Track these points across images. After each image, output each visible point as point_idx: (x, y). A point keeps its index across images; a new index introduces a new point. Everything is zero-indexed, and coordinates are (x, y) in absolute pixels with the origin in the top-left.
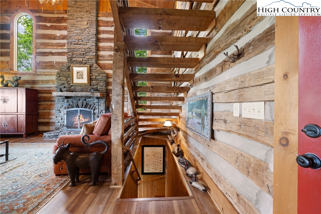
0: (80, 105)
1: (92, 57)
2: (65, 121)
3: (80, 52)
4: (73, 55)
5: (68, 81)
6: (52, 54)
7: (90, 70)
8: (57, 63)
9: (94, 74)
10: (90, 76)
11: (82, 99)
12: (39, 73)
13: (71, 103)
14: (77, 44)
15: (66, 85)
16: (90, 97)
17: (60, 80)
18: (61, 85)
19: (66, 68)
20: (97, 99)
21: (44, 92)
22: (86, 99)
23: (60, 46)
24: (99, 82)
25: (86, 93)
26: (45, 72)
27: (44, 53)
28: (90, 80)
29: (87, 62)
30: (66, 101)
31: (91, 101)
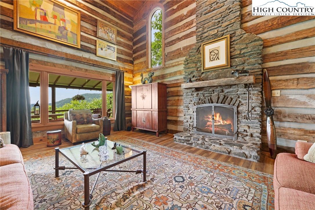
0: (215, 99)
1: (233, 21)
2: (195, 120)
3: (214, 21)
4: (203, 29)
5: (198, 68)
6: (179, 39)
7: (231, 42)
8: (184, 48)
9: (236, 47)
10: (231, 52)
11: (218, 89)
12: (167, 66)
13: (201, 97)
14: (209, 12)
15: (195, 74)
16: (230, 86)
17: (188, 68)
18: (189, 74)
19: (196, 51)
20: (245, 87)
21: (172, 86)
22: (224, 90)
23: (187, 26)
24: (246, 58)
25: (226, 79)
26: (173, 63)
27: (172, 41)
28: (231, 59)
29: (225, 31)
30: (195, 94)
31: (232, 92)
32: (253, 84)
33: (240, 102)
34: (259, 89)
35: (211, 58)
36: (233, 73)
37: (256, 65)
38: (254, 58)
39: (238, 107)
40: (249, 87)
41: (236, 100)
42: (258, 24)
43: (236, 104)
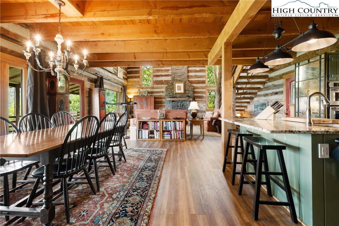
0: (179, 106)
1: (185, 77)
3: (179, 74)
4: (175, 76)
5: (172, 92)
6: (162, 76)
7: (185, 85)
8: (165, 81)
10: (185, 88)
12: (155, 87)
13: (174, 105)
15: (171, 94)
17: (168, 91)
18: (168, 94)
19: (171, 84)
20: (189, 102)
21: (158, 98)
22: (183, 102)
23: (166, 71)
24: (189, 91)
25: (183, 98)
26: (158, 87)
27: (158, 75)
28: (185, 91)
29: (183, 80)
30: (171, 103)
35: (178, 88)
36: (186, 97)
38: (192, 92)
41: (187, 106)
42: (192, 80)
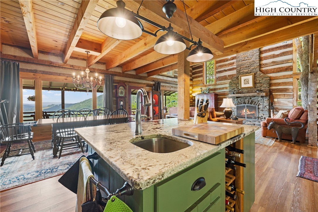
0: (247, 102)
1: (256, 67)
2: (236, 113)
3: (246, 65)
4: (240, 68)
5: (237, 87)
6: (225, 71)
7: (255, 77)
8: (229, 76)
9: (258, 79)
10: (255, 81)
11: (248, 98)
12: (218, 84)
13: (239, 101)
14: (244, 60)
16: (255, 97)
17: (232, 86)
19: (236, 78)
20: (262, 97)
21: (221, 95)
22: (252, 98)
23: (230, 65)
24: (262, 84)
25: (253, 94)
26: (221, 83)
27: (221, 71)
28: (255, 84)
29: (252, 71)
30: (236, 100)
31: (255, 99)
32: (265, 96)
33: (259, 104)
34: (268, 98)
35: (245, 82)
36: (256, 91)
37: (267, 88)
38: (266, 84)
39: (258, 106)
40: (263, 97)
41: (258, 103)
42: (268, 69)
43: (258, 105)
